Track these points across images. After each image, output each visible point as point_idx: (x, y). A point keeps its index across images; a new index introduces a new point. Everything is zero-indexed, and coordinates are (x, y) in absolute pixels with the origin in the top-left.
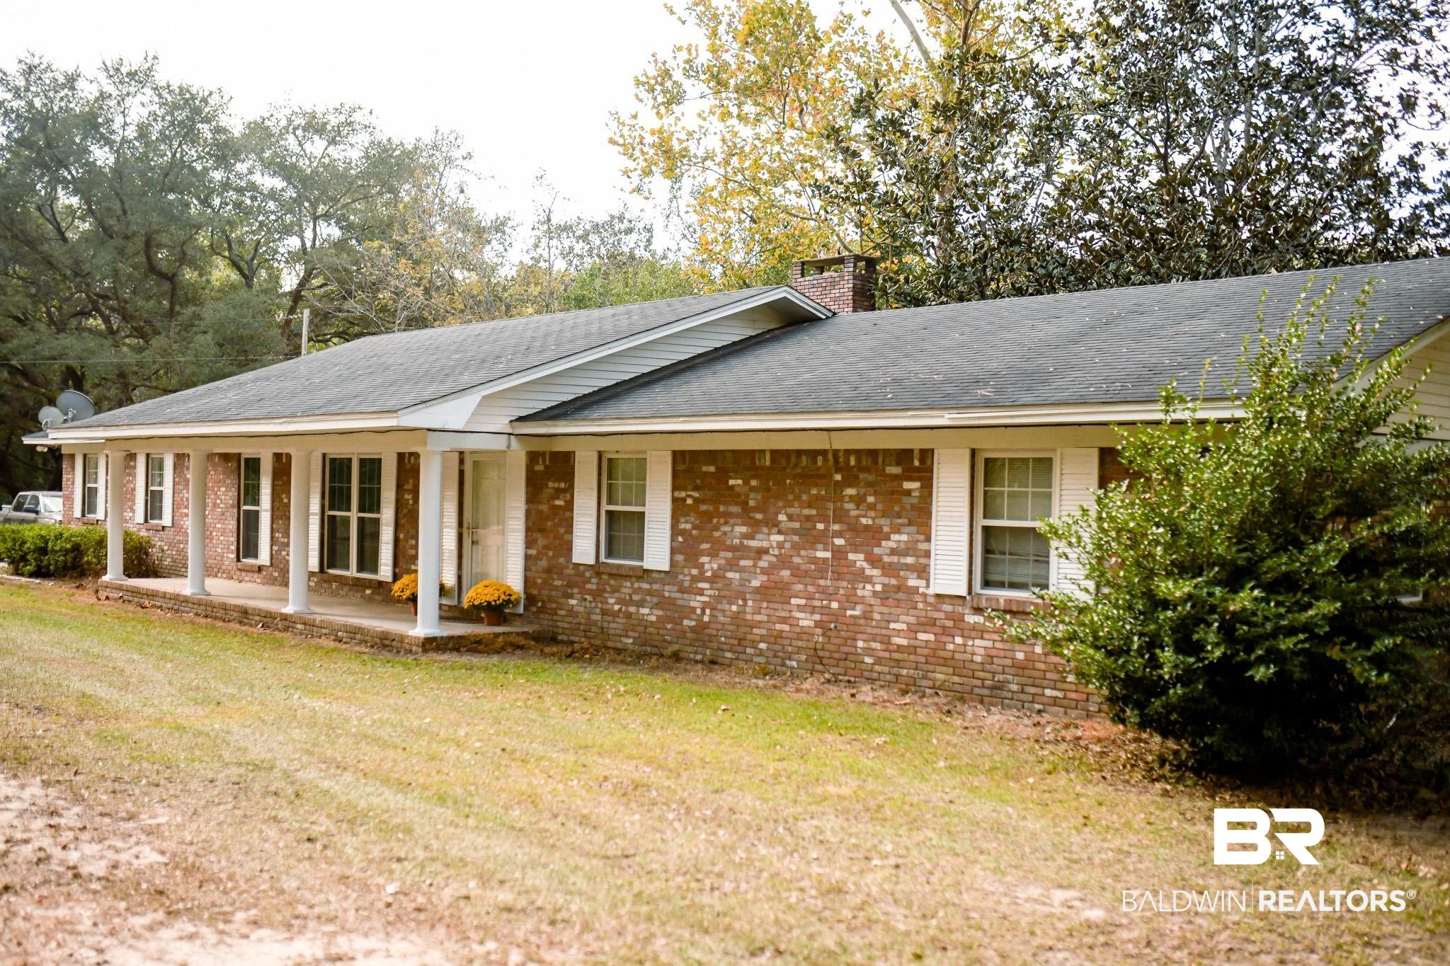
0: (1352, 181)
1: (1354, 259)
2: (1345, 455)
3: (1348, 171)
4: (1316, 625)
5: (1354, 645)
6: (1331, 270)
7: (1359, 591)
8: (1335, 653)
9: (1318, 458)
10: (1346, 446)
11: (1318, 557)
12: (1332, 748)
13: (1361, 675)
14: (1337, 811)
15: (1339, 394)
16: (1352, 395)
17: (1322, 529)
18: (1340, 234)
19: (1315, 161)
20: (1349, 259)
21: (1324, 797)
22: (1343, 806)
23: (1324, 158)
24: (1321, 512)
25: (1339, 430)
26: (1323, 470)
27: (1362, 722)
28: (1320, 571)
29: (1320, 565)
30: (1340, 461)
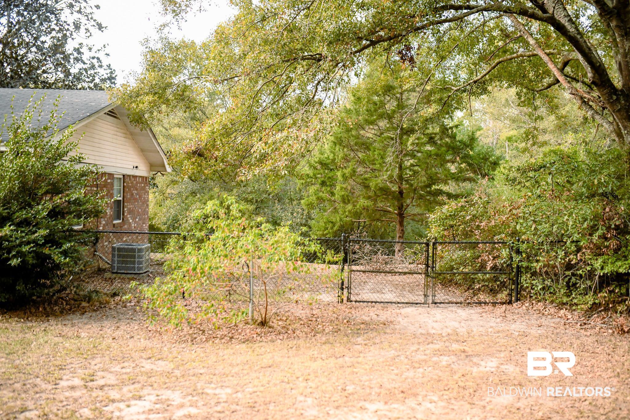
0: (55, 55)
1: (55, 87)
2: (50, 168)
3: (53, 50)
4: (39, 240)
5: (55, 247)
6: (45, 90)
7: (56, 225)
8: (47, 251)
9: (38, 170)
10: (51, 164)
11: (39, 211)
12: (46, 291)
13: (57, 259)
14: (49, 316)
15: (47, 143)
16: (53, 144)
17: (41, 199)
18: (50, 76)
19: (39, 43)
20: (53, 87)
21: (43, 311)
22: (51, 314)
23: (43, 43)
24: (40, 192)
25: (47, 158)
26: (41, 174)
27: (59, 278)
28: (40, 217)
29: (40, 214)
30: (48, 171)
